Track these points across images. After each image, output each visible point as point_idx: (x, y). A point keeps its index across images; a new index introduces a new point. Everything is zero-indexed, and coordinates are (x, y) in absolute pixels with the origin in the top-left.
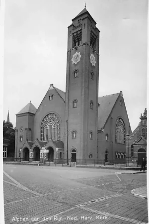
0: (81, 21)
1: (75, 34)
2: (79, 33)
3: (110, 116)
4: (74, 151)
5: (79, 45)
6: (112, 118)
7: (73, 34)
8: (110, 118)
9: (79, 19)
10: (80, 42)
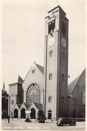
0: (55, 13)
1: (50, 24)
2: (53, 22)
3: (77, 85)
4: (50, 111)
5: (53, 31)
6: (78, 86)
7: (49, 23)
8: (77, 87)
9: (53, 11)
10: (54, 29)
